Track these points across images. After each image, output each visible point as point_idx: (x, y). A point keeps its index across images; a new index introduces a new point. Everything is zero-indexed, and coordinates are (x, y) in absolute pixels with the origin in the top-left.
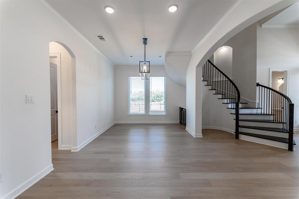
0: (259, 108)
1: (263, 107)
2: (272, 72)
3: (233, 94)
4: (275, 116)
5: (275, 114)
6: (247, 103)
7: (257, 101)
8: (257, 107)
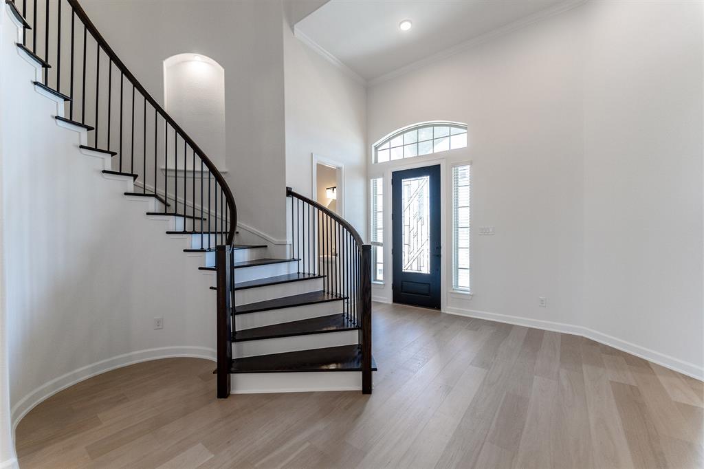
0: (294, 260)
1: (301, 257)
2: (318, 164)
3: (219, 214)
4: (326, 278)
5: (326, 274)
6: (266, 246)
7: (289, 241)
8: (288, 258)
